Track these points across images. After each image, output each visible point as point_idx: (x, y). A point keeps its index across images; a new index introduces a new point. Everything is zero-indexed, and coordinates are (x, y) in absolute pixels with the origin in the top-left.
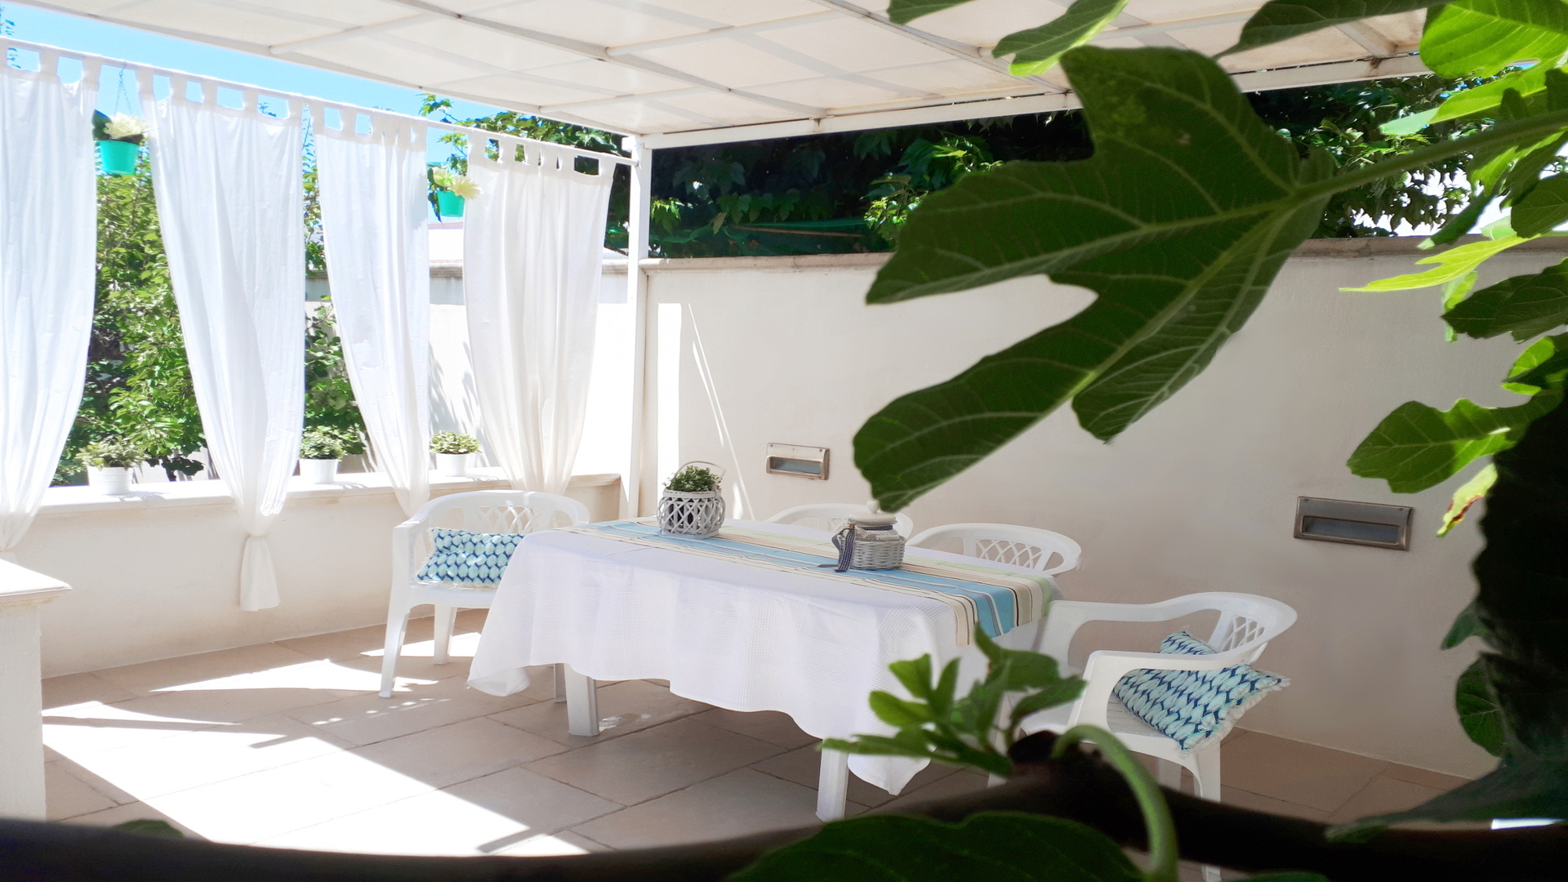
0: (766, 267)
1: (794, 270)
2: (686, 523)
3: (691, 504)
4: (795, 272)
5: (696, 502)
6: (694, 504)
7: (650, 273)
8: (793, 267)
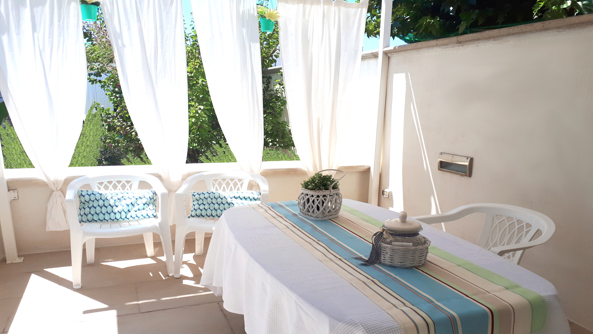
0: (443, 45)
1: (458, 45)
2: (316, 210)
3: (318, 198)
4: (459, 46)
5: (321, 197)
6: (320, 199)
7: (389, 55)
8: (457, 43)
